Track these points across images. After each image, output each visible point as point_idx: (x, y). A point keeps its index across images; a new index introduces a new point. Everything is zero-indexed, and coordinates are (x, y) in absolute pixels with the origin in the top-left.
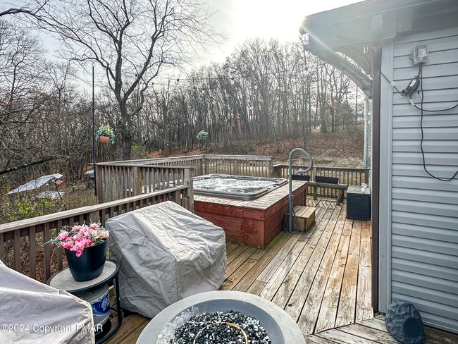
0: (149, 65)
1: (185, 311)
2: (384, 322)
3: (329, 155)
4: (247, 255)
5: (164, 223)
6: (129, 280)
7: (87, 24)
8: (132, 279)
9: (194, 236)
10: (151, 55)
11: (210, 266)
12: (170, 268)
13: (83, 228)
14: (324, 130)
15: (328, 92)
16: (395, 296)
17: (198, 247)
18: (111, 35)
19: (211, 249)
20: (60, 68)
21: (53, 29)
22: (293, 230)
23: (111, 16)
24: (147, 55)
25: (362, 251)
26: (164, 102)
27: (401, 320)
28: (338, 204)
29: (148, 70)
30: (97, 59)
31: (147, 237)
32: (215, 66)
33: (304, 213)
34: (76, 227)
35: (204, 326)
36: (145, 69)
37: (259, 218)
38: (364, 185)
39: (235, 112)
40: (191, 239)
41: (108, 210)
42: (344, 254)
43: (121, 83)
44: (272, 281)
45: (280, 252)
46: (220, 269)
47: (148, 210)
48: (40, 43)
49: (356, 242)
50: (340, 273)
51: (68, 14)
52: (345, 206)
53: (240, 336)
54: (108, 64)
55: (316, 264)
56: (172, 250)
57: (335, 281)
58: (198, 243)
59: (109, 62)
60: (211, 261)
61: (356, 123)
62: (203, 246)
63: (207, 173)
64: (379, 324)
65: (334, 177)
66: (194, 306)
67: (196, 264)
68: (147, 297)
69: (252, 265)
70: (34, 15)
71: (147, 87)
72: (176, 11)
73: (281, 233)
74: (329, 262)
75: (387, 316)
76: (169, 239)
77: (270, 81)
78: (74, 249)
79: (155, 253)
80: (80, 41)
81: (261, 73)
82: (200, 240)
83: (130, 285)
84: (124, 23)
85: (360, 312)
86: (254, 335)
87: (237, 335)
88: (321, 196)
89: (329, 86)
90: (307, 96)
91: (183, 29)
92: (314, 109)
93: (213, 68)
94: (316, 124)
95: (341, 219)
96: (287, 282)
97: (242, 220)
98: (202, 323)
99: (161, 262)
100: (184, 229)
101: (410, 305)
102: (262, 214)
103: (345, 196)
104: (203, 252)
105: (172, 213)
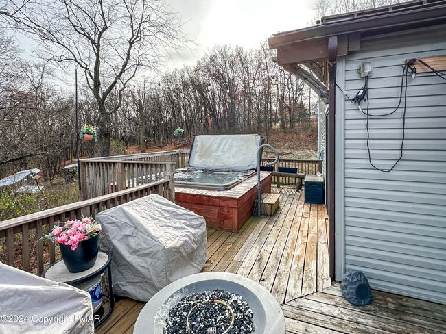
0: (127, 67)
1: (177, 292)
2: (340, 289)
3: (288, 148)
4: (224, 239)
5: (151, 214)
6: (120, 268)
7: (64, 27)
8: (123, 267)
9: (178, 225)
10: (128, 58)
11: (194, 251)
12: (159, 255)
13: (76, 223)
14: (283, 126)
15: (286, 93)
16: (348, 266)
17: (183, 235)
18: (89, 37)
19: (194, 235)
20: (36, 67)
21: (31, 30)
22: (261, 214)
23: (88, 20)
24: (125, 58)
25: (319, 230)
26: (140, 101)
27: (354, 287)
28: (298, 191)
29: (126, 72)
30: (75, 60)
31: (136, 228)
32: (187, 69)
33: (270, 199)
34: (69, 223)
35: (194, 304)
36: (123, 71)
37: (233, 206)
38: (319, 174)
39: (205, 111)
40: (177, 228)
41: (98, 204)
42: (305, 234)
43: (99, 83)
44: (246, 261)
45: (252, 234)
46: (202, 253)
47: (135, 203)
48: (17, 43)
49: (314, 222)
50: (303, 250)
51: (45, 16)
52: (303, 192)
53: (227, 311)
54: (87, 66)
55: (283, 244)
56: (160, 239)
57: (299, 257)
58: (183, 231)
59: (88, 63)
60: (195, 246)
61: (310, 120)
62: (188, 233)
63: (183, 166)
64: (336, 291)
65: (294, 167)
66: (184, 288)
67: (182, 250)
68: (137, 283)
69: (228, 247)
70: (11, 16)
71: (124, 87)
72: (152, 19)
73: (251, 218)
74: (293, 241)
75: (343, 284)
76: (157, 229)
77: (236, 83)
78: (69, 243)
79: (145, 242)
80: (58, 43)
81: (228, 76)
82: (184, 229)
83: (120, 272)
84: (102, 27)
85: (320, 281)
86: (238, 309)
87: (224, 310)
88: (283, 184)
89: (287, 89)
90: (268, 97)
91: (158, 35)
92: (274, 108)
93: (186, 71)
94: (276, 121)
95: (301, 204)
96: (260, 260)
97: (219, 208)
98: (193, 303)
99: (151, 249)
100: (170, 219)
101: (360, 273)
102: (236, 203)
103: (303, 183)
104: (187, 239)
105: (158, 205)
